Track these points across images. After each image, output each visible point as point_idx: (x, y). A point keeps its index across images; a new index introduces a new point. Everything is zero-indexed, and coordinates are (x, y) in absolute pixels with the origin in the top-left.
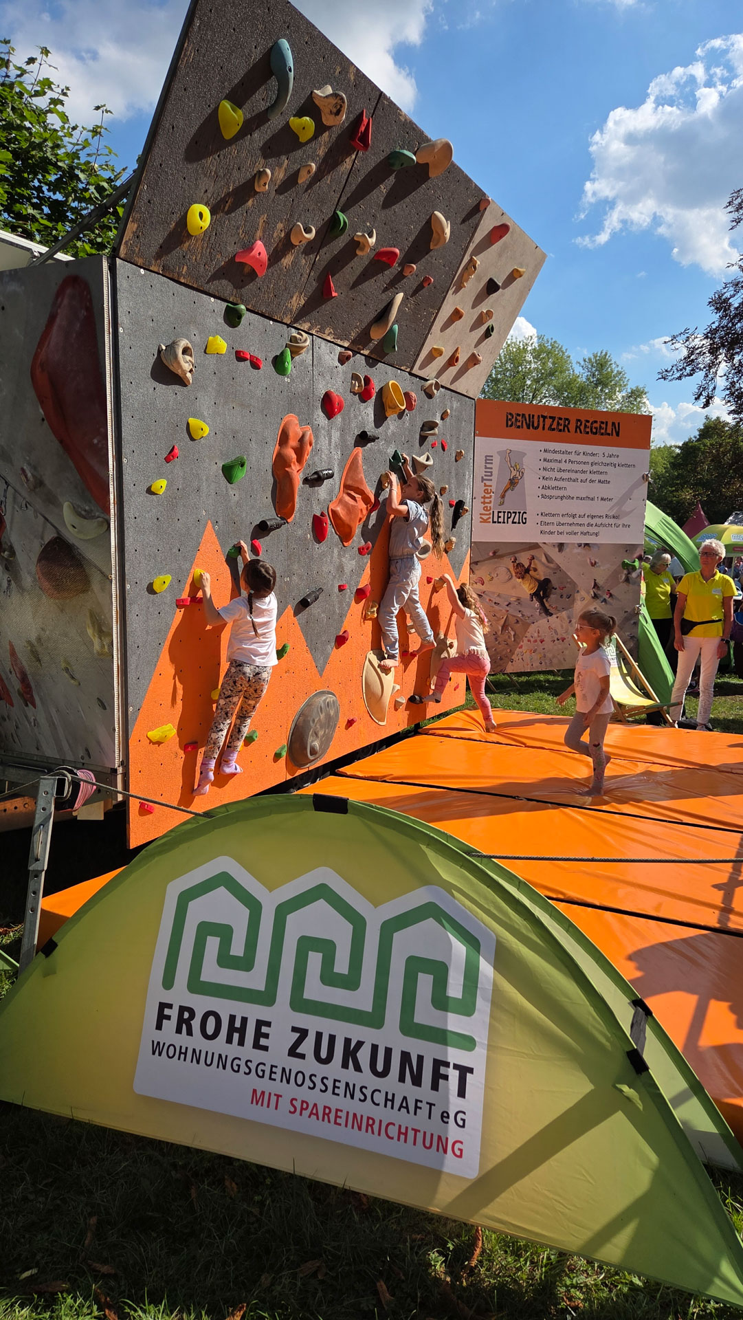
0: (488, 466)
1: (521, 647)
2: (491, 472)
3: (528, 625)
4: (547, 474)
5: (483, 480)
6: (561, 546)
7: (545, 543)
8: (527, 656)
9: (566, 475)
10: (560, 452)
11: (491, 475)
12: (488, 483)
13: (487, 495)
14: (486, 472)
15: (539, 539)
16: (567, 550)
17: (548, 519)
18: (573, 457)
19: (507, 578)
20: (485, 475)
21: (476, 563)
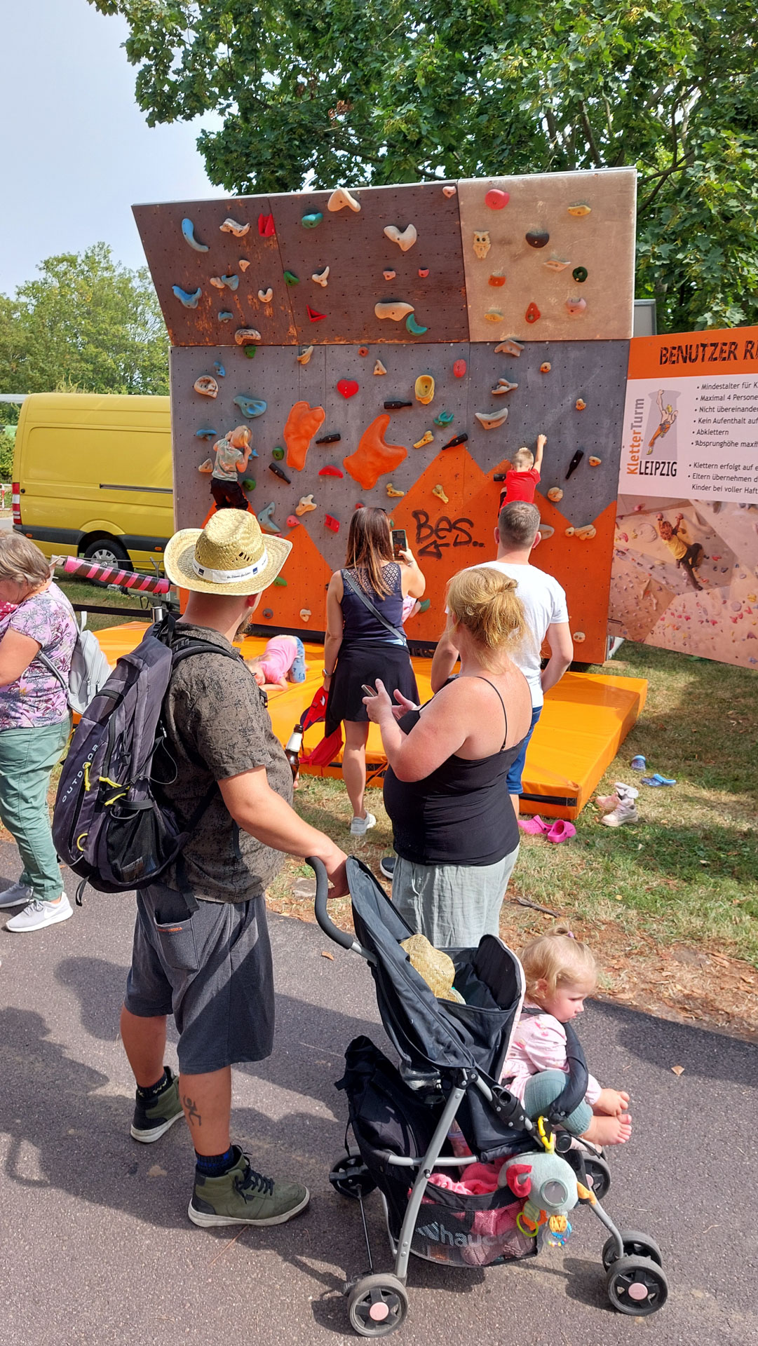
0: (639, 411)
1: (663, 619)
2: (641, 418)
3: (671, 597)
4: (704, 416)
5: (633, 426)
6: (717, 506)
7: (697, 500)
8: (669, 631)
9: (728, 415)
10: (721, 387)
11: (641, 422)
12: (637, 430)
13: (636, 444)
14: (636, 418)
15: (690, 495)
16: (725, 511)
17: (702, 471)
18: (740, 391)
19: (652, 537)
20: (635, 422)
21: (621, 517)
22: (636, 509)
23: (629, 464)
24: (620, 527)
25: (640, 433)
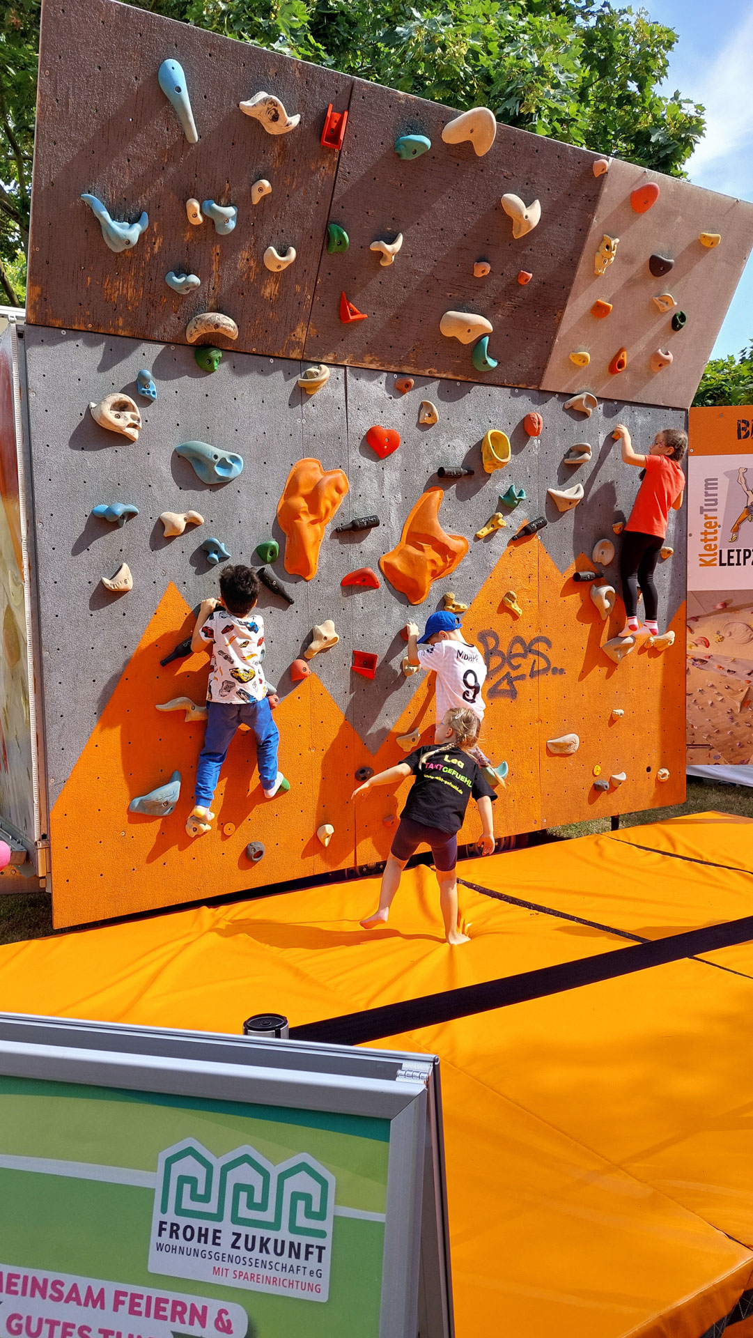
5: (702, 510)
11: (716, 504)
12: (710, 514)
14: (706, 500)
19: (747, 637)
20: (706, 505)
21: (696, 619)
22: (719, 606)
23: (700, 555)
24: (695, 630)
25: (716, 518)
